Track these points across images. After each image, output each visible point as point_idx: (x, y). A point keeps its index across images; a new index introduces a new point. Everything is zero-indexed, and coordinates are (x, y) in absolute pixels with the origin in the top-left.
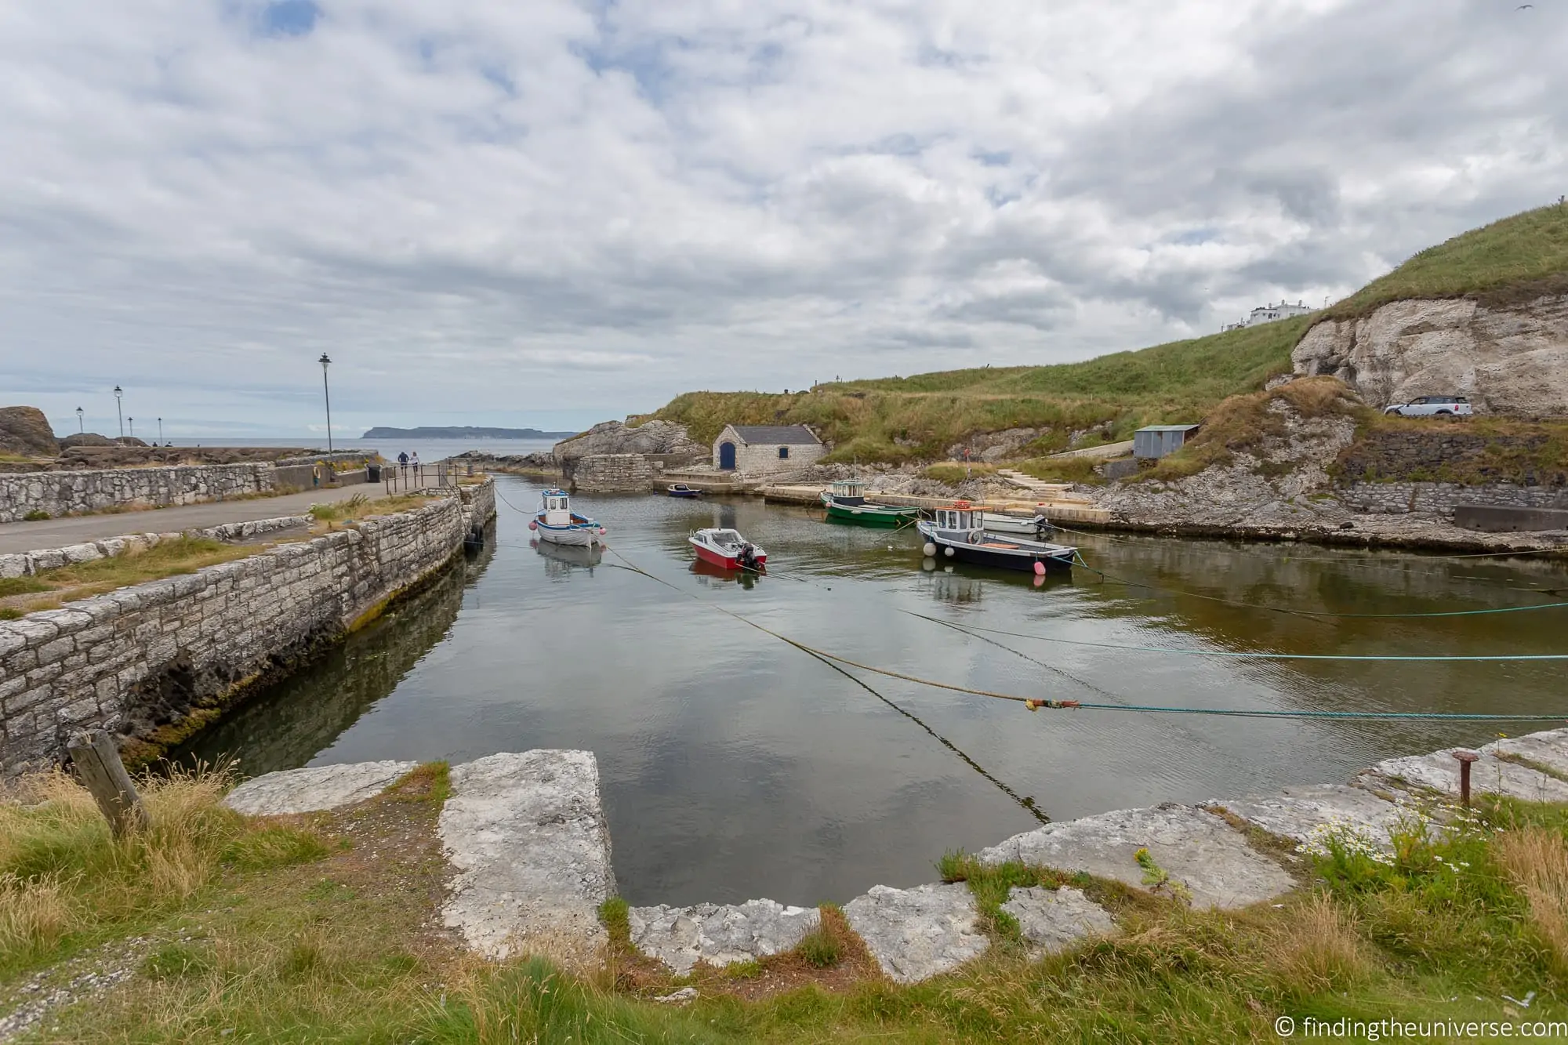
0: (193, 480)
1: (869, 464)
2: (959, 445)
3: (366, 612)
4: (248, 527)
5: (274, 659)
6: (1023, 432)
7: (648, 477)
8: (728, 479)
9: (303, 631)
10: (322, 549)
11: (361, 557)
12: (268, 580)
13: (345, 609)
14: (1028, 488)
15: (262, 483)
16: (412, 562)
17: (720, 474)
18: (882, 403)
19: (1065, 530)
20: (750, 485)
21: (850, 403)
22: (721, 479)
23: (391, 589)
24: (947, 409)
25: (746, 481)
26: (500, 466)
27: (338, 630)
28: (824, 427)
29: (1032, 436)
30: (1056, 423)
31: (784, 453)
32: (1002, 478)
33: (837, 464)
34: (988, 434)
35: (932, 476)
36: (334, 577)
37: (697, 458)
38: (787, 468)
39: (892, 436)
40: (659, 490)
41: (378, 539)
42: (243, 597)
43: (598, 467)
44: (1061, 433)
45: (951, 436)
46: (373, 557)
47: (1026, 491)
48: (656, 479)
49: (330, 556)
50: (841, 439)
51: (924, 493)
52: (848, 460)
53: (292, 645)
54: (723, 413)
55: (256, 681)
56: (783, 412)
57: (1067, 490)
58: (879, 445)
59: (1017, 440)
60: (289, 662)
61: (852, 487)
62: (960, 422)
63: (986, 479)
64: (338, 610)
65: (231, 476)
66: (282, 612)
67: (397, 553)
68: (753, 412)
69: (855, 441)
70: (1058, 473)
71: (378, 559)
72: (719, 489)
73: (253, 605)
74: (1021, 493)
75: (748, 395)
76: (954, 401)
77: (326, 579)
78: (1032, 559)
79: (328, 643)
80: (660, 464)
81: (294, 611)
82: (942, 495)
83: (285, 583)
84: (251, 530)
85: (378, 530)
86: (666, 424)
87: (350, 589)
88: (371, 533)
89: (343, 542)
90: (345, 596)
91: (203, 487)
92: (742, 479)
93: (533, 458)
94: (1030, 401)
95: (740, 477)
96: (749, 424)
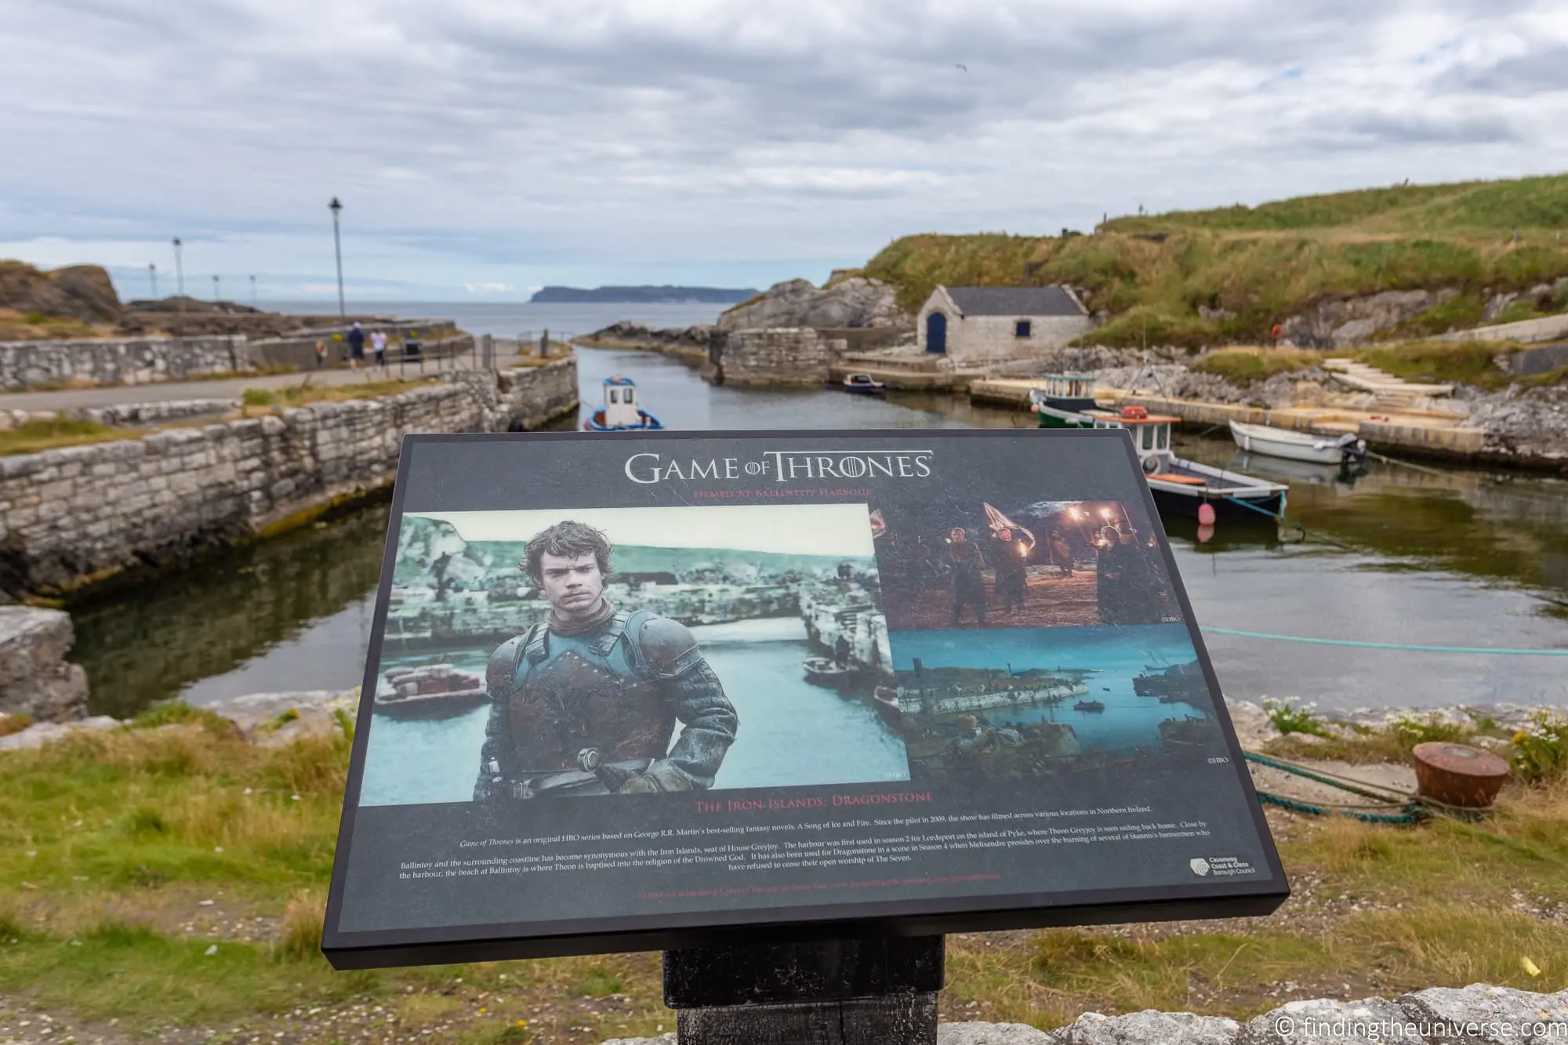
0: (148, 356)
1: (1149, 347)
2: (1297, 319)
3: (287, 517)
4: (148, 410)
5: (143, 556)
6: (1407, 298)
7: (821, 362)
8: (933, 367)
9: (186, 529)
10: (219, 438)
11: (285, 450)
12: (135, 468)
13: (254, 508)
14: (1369, 391)
15: (239, 361)
16: (372, 462)
17: (921, 360)
18: (1189, 251)
19: (1384, 459)
20: (964, 378)
21: (1141, 250)
22: (921, 368)
23: (333, 493)
24: (1288, 259)
25: (959, 372)
26: (655, 344)
27: (243, 533)
28: (1095, 289)
29: (1422, 303)
30: (1468, 281)
31: (1023, 330)
32: (1327, 375)
33: (1099, 347)
34: (1346, 299)
35: (1211, 368)
36: (238, 472)
37: (906, 335)
38: (1027, 352)
39: (1193, 303)
40: (834, 383)
41: (314, 431)
42: (99, 484)
43: (749, 346)
44: (1473, 300)
45: (1286, 304)
46: (304, 452)
47: (1364, 396)
48: (834, 367)
49: (231, 448)
50: (1117, 307)
51: (1196, 395)
52: (1118, 341)
53: (171, 544)
54: (952, 266)
55: (114, 577)
56: (1038, 266)
57: (1437, 396)
58: (1168, 318)
59: (1395, 313)
60: (164, 561)
61: (1075, 384)
62: (1303, 282)
63: (1294, 376)
64: (243, 511)
65: (198, 351)
66: (154, 506)
67: (348, 450)
68: (995, 265)
69: (1133, 311)
70: (1430, 367)
71: (314, 454)
72: (913, 383)
73: (112, 494)
74: (1355, 398)
75: (990, 238)
76: (1302, 244)
77: (226, 473)
78: (1200, 499)
79: (224, 544)
80: (842, 343)
81: (175, 506)
82: (1221, 398)
83: (159, 473)
84: (152, 413)
85: (315, 420)
86: (870, 284)
87: (265, 488)
88: (303, 423)
89: (255, 431)
90: (256, 495)
91: (160, 364)
92: (953, 369)
93: (693, 333)
94: (1428, 244)
95: (951, 365)
96: (987, 285)
